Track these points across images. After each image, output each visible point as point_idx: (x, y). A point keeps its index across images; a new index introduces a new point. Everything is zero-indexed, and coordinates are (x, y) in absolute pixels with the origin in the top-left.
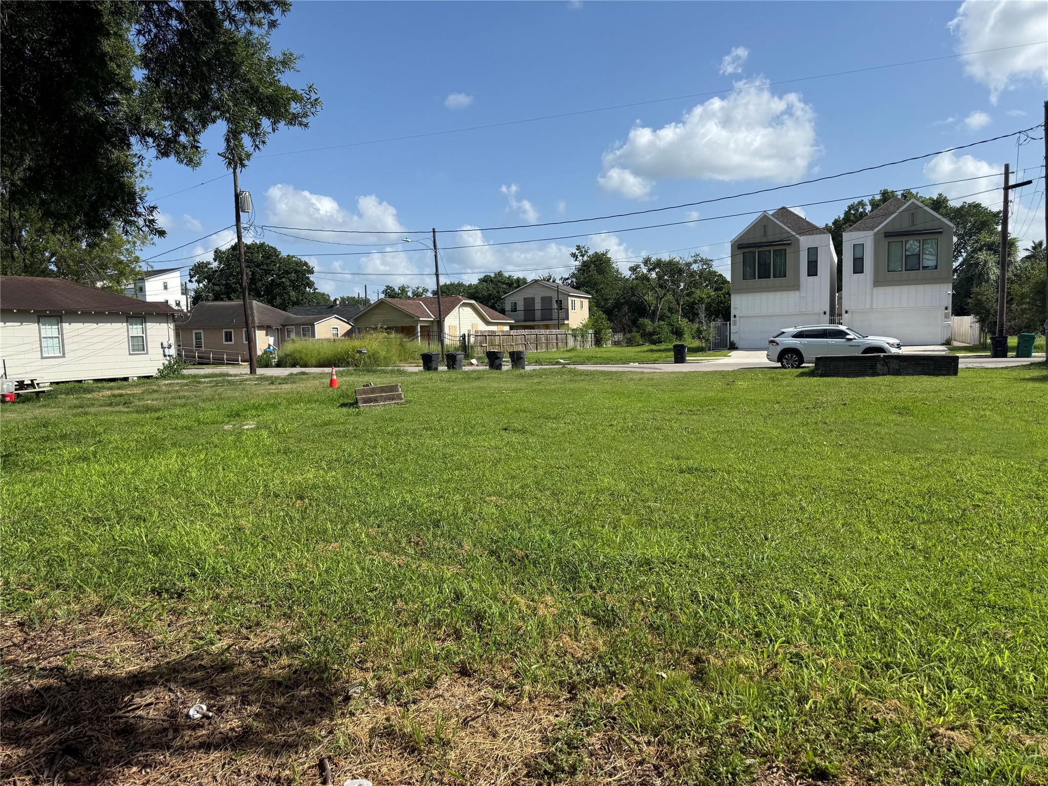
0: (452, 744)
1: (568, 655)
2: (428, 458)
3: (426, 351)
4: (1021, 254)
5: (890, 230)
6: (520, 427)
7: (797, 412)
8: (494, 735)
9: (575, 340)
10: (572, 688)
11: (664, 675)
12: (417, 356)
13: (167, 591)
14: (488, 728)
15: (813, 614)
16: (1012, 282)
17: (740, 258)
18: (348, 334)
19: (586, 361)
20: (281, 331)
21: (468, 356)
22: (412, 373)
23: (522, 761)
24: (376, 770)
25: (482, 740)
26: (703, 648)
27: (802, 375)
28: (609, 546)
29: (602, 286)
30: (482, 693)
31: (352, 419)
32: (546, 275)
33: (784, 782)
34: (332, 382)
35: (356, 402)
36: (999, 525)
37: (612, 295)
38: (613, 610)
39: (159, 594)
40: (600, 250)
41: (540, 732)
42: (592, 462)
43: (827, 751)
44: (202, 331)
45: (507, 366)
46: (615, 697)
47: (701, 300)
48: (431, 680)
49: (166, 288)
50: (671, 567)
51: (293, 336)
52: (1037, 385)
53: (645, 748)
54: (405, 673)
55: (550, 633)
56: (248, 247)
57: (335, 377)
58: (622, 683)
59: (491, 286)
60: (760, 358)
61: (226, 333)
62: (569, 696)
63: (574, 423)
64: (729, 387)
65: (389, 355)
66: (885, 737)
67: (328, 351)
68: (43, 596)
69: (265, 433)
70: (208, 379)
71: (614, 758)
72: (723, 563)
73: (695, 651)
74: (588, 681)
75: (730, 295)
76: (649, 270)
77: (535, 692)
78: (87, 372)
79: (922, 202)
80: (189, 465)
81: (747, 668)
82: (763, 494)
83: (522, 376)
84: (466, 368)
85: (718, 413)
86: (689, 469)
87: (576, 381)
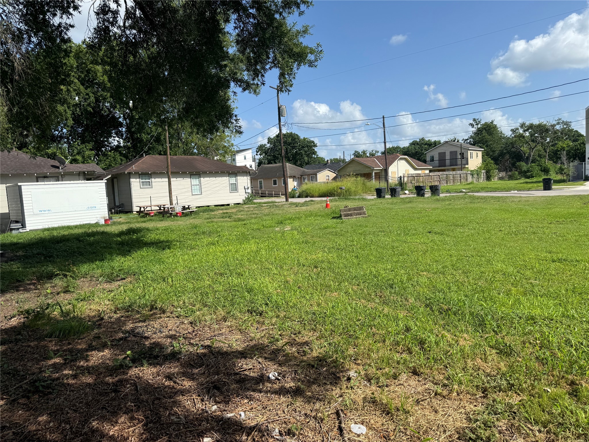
0: (411, 413)
1: (480, 370)
2: (384, 248)
3: (378, 187)
6: (439, 231)
8: (436, 412)
9: (473, 177)
10: (484, 390)
11: (549, 390)
12: (373, 189)
13: (255, 311)
14: (432, 407)
18: (335, 179)
19: (481, 190)
20: (300, 179)
21: (403, 189)
22: (370, 199)
23: (455, 430)
24: (368, 421)
25: (429, 413)
26: (576, 376)
28: (504, 306)
29: (491, 143)
30: (427, 386)
31: (339, 226)
32: (452, 138)
34: (327, 205)
35: (341, 216)
37: (498, 148)
38: (510, 346)
39: (251, 313)
40: (489, 121)
41: (465, 414)
42: (489, 253)
44: (262, 180)
45: (428, 194)
46: (515, 400)
47: (563, 149)
48: (396, 375)
49: (245, 158)
50: (550, 322)
51: (306, 181)
53: (537, 434)
54: (381, 369)
55: (468, 356)
56: (284, 135)
57: (328, 203)
58: (518, 391)
59: (417, 147)
61: (274, 180)
62: (482, 395)
63: (475, 229)
64: (585, 205)
65: (357, 190)
67: (324, 189)
68: (199, 310)
69: (295, 232)
70: (266, 205)
71: (516, 437)
73: (570, 377)
74: (495, 387)
75: (585, 144)
76: (524, 131)
77: (460, 390)
78: (212, 201)
80: (261, 248)
83: (438, 200)
84: (402, 196)
85: (579, 223)
86: (559, 260)
87: (474, 202)
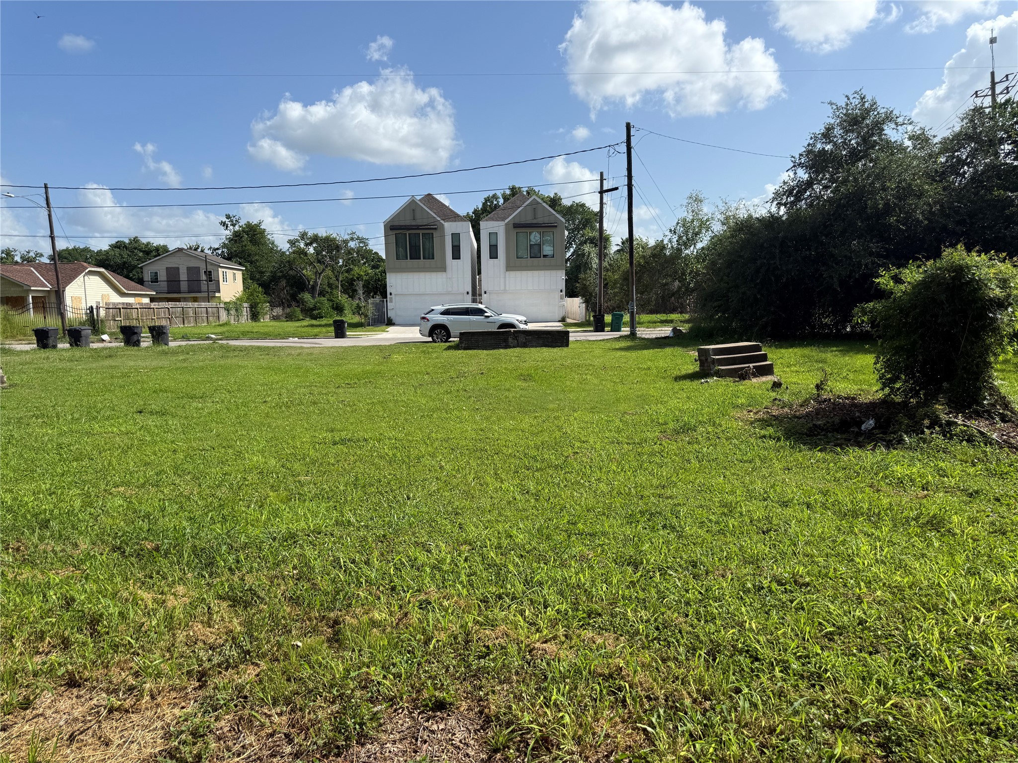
1: (198, 643)
2: (37, 450)
3: (40, 326)
4: (614, 248)
5: (517, 221)
6: (158, 409)
7: (443, 382)
8: (107, 744)
9: (229, 314)
10: (202, 676)
11: (300, 644)
12: (29, 331)
14: (100, 738)
15: (442, 561)
16: (608, 270)
17: (393, 239)
19: (241, 336)
21: (97, 332)
22: (22, 352)
25: (91, 753)
26: (340, 611)
27: (449, 348)
28: (252, 525)
29: (257, 257)
30: (95, 702)
32: (193, 244)
33: (407, 720)
36: (591, 467)
37: (269, 268)
38: (251, 589)
40: (255, 222)
41: (163, 728)
42: (241, 441)
43: (445, 683)
45: (146, 342)
46: (250, 673)
47: (359, 278)
48: (28, 699)
50: (316, 537)
52: (623, 353)
53: (276, 719)
55: (179, 624)
58: (256, 660)
59: (125, 253)
60: (414, 334)
62: (197, 684)
63: (223, 402)
64: (385, 360)
66: (494, 660)
71: (244, 736)
72: (367, 527)
73: (332, 615)
74: (219, 665)
75: (386, 274)
76: (307, 245)
77: (158, 688)
79: (543, 199)
81: (381, 621)
82: (409, 457)
83: (165, 353)
84: (95, 346)
85: (374, 385)
86: (342, 440)
87: (228, 357)
